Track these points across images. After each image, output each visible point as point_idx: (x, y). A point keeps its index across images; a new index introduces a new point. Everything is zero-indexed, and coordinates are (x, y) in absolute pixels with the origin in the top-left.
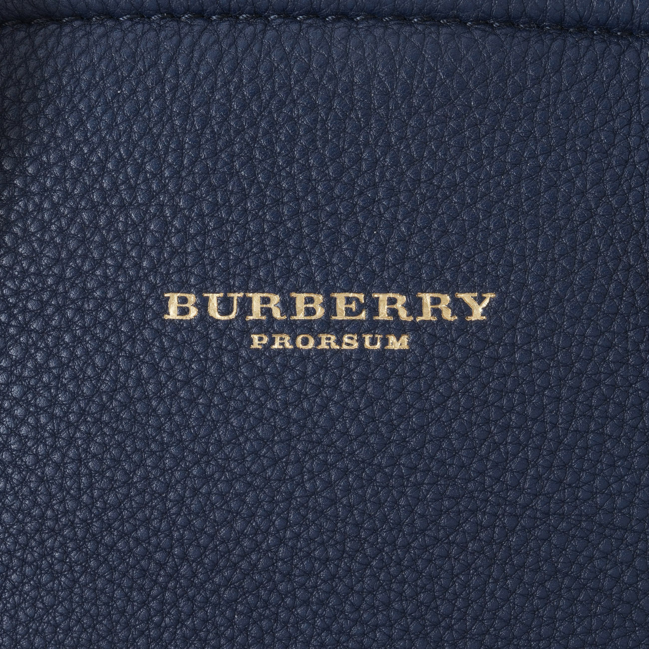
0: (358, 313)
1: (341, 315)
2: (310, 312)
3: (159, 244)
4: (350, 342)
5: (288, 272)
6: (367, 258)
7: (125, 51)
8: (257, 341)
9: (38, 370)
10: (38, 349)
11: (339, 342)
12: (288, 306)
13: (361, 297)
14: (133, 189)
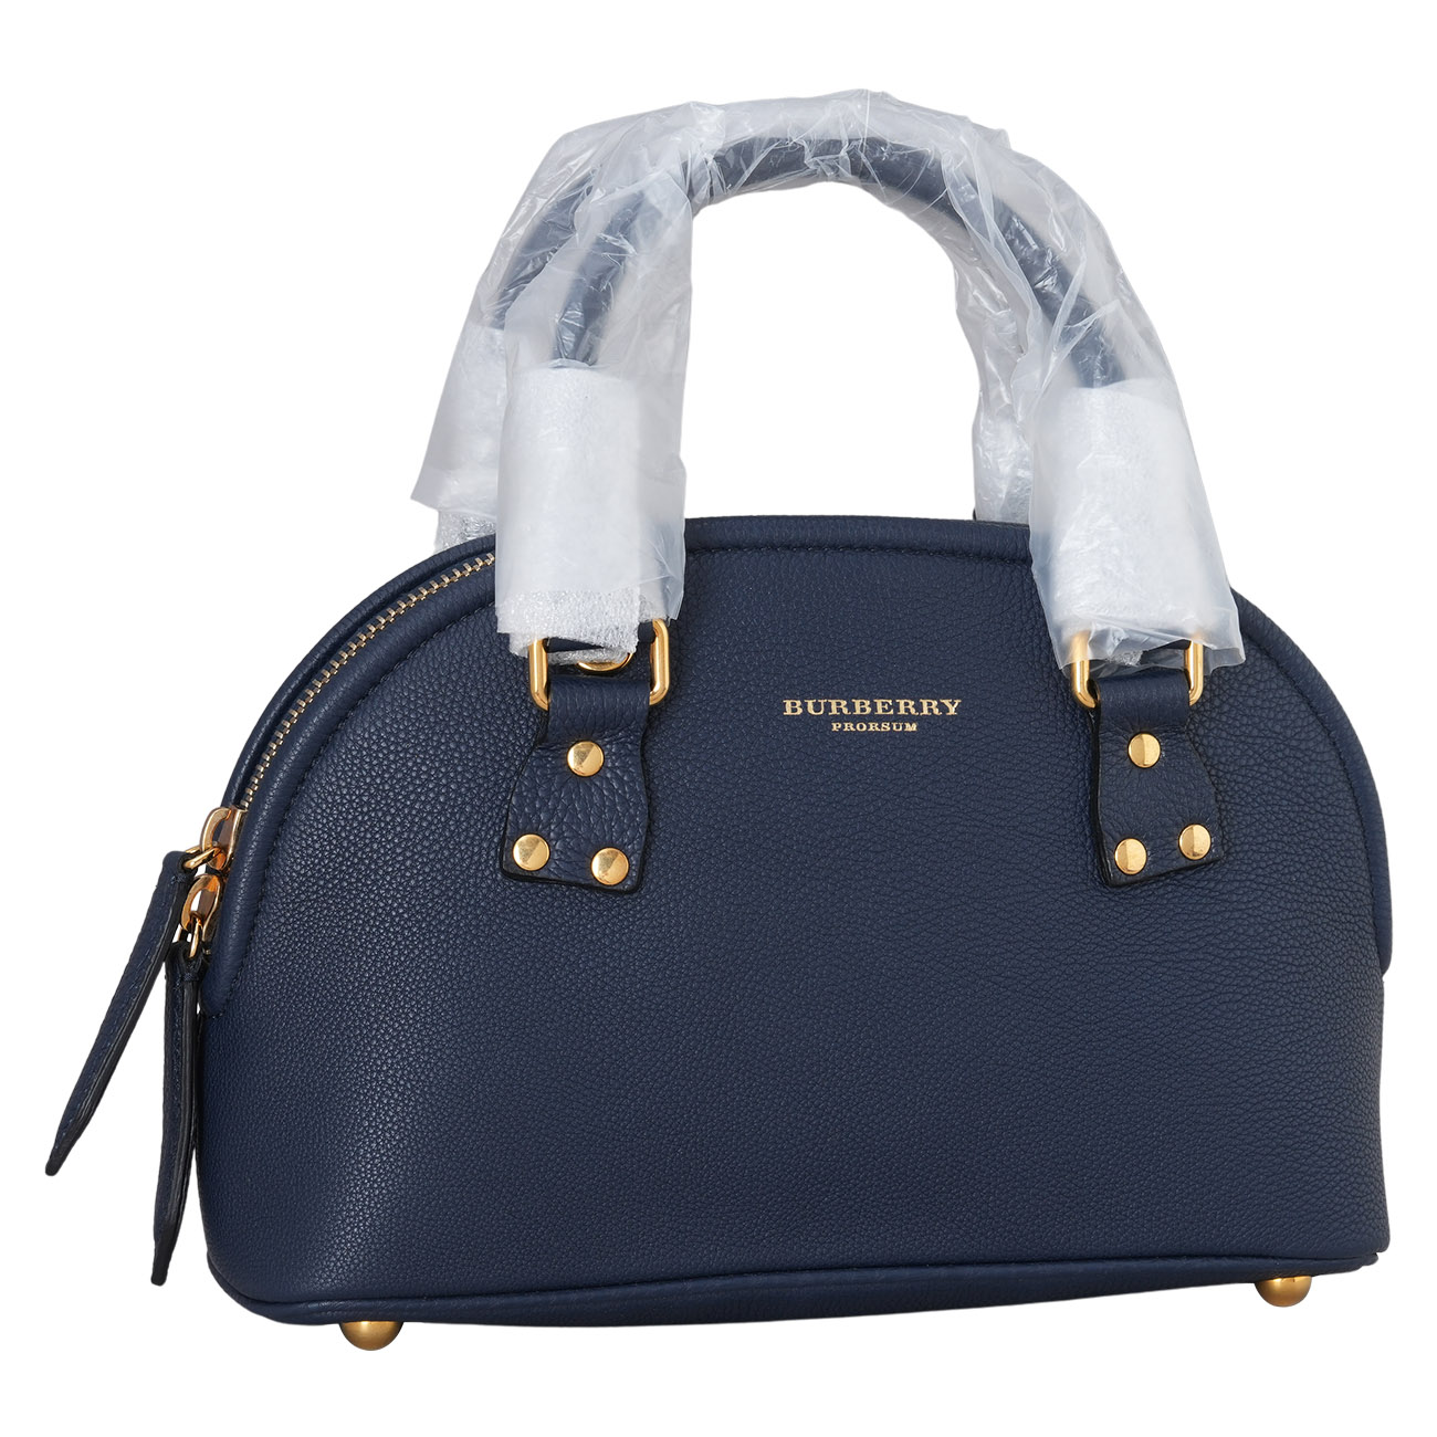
0: (889, 710)
1: (880, 712)
2: (863, 710)
4: (886, 727)
5: (849, 688)
6: (892, 681)
7: (751, 567)
8: (835, 727)
10: (714, 733)
11: (880, 727)
12: (851, 707)
13: (890, 702)
14: (762, 642)
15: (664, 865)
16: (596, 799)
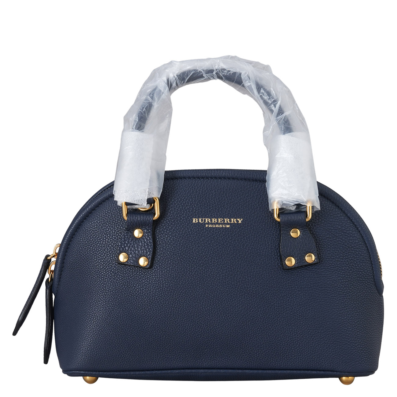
0: (222, 222)
1: (219, 222)
2: (215, 221)
3: (192, 211)
4: (221, 226)
5: (211, 216)
6: (223, 214)
7: (187, 183)
8: (207, 226)
9: (174, 230)
10: (174, 227)
11: (219, 226)
12: (211, 221)
13: (222, 219)
14: (188, 203)
15: (159, 261)
16: (140, 244)
